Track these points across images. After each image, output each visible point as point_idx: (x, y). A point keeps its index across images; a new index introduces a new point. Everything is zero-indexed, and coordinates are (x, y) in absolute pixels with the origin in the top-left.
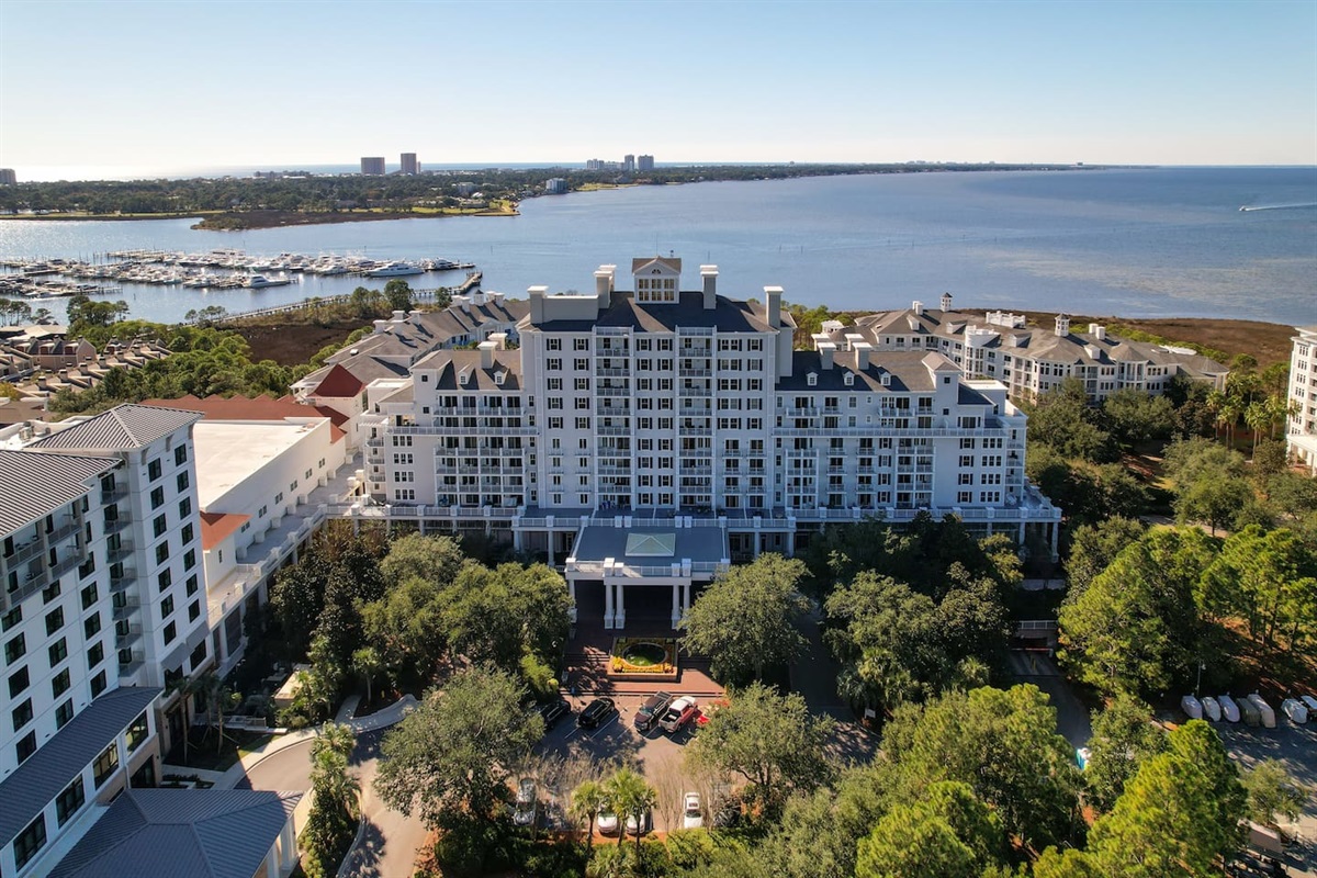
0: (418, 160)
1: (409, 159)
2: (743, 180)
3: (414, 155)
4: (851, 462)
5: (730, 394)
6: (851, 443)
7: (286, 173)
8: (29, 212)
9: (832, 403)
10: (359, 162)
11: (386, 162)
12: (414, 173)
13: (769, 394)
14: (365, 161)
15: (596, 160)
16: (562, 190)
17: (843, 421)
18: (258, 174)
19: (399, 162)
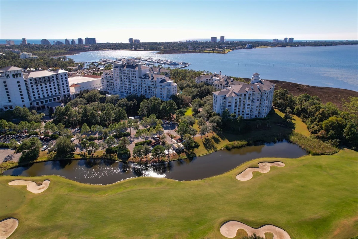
0: (225, 38)
1: (222, 38)
2: (314, 46)
3: (224, 37)
4: (147, 89)
5: (133, 78)
6: (147, 87)
7: (193, 41)
8: (134, 49)
9: (145, 81)
10: (211, 38)
11: (217, 38)
12: (224, 42)
13: (137, 78)
14: (212, 38)
15: (276, 39)
16: (250, 47)
17: (146, 84)
18: (187, 41)
19: (220, 38)
